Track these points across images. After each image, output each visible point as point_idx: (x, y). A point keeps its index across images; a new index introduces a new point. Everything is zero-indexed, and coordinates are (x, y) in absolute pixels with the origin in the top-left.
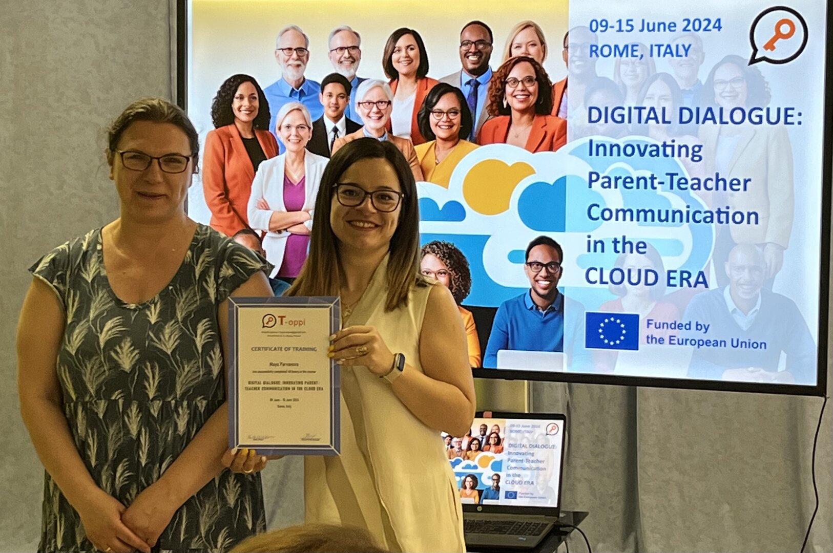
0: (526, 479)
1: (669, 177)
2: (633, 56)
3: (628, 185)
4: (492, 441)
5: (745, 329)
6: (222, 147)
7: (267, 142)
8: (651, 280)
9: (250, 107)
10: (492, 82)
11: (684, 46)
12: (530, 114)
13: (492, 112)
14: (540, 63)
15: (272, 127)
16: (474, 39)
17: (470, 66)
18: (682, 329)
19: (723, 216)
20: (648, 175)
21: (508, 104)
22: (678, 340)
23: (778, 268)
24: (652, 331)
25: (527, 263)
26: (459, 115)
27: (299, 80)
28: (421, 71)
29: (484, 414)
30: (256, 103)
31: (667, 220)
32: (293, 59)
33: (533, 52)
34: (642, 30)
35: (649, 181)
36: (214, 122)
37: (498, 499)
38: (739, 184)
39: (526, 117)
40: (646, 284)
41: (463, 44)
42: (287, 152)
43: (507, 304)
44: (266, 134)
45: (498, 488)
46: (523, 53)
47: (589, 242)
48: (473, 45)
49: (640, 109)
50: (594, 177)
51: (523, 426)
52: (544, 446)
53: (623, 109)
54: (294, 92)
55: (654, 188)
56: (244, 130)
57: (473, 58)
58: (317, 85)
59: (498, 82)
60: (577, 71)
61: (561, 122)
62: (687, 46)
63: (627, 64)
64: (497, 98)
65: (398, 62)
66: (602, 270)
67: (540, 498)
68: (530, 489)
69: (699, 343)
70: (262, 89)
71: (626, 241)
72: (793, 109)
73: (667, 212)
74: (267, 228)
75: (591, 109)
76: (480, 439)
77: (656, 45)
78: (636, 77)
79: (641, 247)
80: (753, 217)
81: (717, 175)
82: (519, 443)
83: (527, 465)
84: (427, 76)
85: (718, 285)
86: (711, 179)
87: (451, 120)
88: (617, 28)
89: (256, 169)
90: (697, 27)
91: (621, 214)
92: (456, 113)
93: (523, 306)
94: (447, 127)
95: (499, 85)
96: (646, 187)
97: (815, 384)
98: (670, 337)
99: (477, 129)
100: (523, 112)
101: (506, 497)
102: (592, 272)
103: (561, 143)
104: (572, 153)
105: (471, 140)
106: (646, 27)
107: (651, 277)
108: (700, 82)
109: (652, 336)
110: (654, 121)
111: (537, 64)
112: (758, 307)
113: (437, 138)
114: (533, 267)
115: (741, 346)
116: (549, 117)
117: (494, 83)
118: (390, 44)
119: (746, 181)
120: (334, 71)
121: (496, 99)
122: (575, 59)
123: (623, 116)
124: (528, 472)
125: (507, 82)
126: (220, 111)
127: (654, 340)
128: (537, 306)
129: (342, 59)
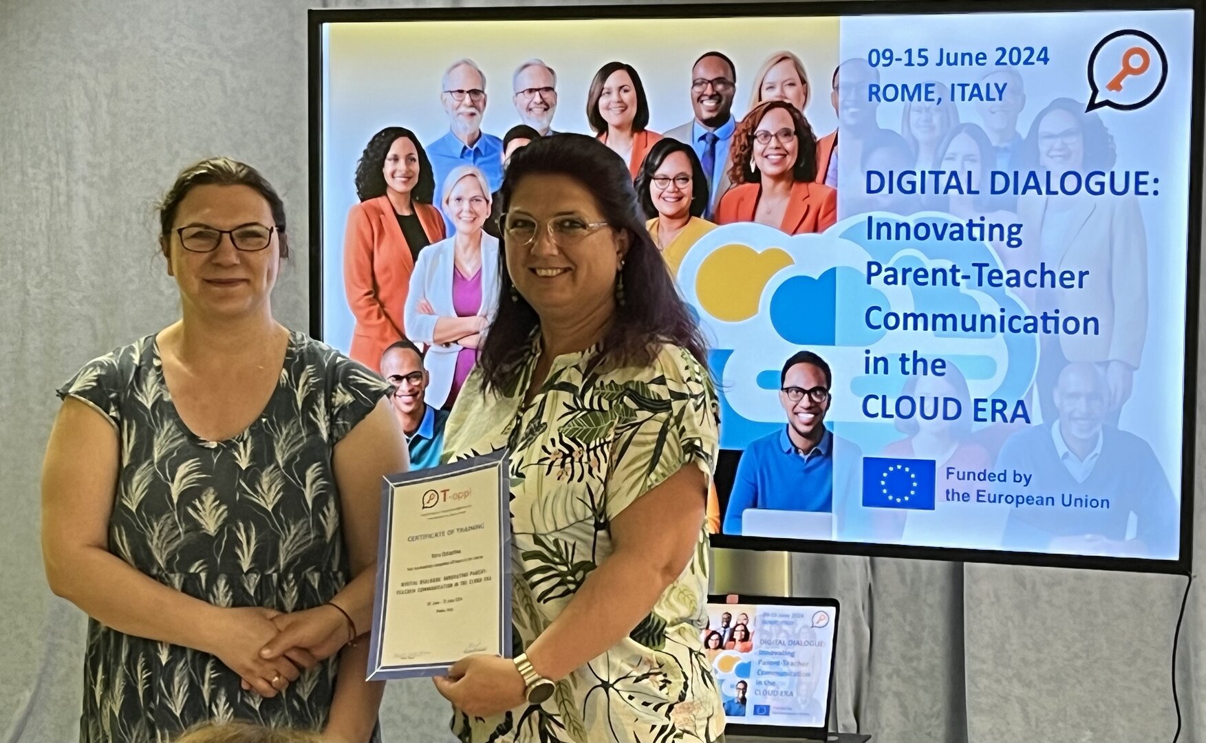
0: (782, 689)
1: (977, 268)
2: (927, 99)
3: (920, 280)
4: (737, 636)
5: (1080, 480)
6: (370, 228)
7: (431, 221)
8: (951, 413)
9: (407, 172)
10: (735, 137)
11: (996, 85)
12: (787, 181)
13: (735, 178)
14: (800, 109)
15: (437, 200)
16: (710, 77)
17: (706, 115)
18: (994, 480)
19: (1051, 324)
20: (948, 266)
21: (757, 168)
22: (989, 495)
23: (1126, 395)
24: (954, 484)
25: (782, 389)
26: (691, 182)
27: (473, 134)
28: (639, 123)
29: (729, 598)
30: (416, 167)
31: (973, 328)
32: (465, 105)
33: (791, 94)
34: (940, 64)
35: (949, 275)
36: (358, 193)
37: (744, 715)
38: (1072, 278)
39: (782, 185)
40: (946, 418)
41: (695, 84)
42: (458, 235)
43: (756, 446)
44: (429, 209)
45: (744, 700)
46: (777, 97)
47: (867, 359)
48: (710, 85)
49: (937, 174)
50: (874, 269)
51: (782, 616)
52: (809, 643)
53: (914, 173)
54: (467, 151)
55: (956, 284)
56: (398, 203)
57: (710, 104)
58: (498, 142)
59: (743, 136)
60: (851, 121)
61: (828, 192)
62: (1001, 87)
63: (919, 111)
64: (743, 158)
65: (608, 108)
66: (884, 398)
67: (801, 714)
68: (788, 701)
69: (1018, 500)
70: (424, 146)
71: (918, 358)
72: (1146, 173)
73: (974, 317)
74: (430, 341)
75: (869, 173)
76: (722, 634)
77: (959, 85)
78: (932, 128)
79: (938, 366)
80: (1091, 324)
81: (1043, 265)
82: (774, 638)
83: (785, 669)
84: (646, 128)
85: (1043, 418)
86: (1035, 272)
87: (679, 189)
88: (907, 62)
89: (415, 259)
90: (1015, 60)
91: (911, 320)
92: (686, 180)
93: (777, 448)
94: (674, 200)
95: (744, 140)
96: (945, 283)
97: (1176, 558)
98: (978, 491)
99: (715, 201)
100: (777, 178)
101: (755, 713)
102: (872, 401)
103: (829, 222)
104: (844, 236)
105: (706, 218)
106: (945, 59)
107: (952, 409)
108: (1020, 136)
109: (953, 490)
110: (956, 191)
111: (798, 111)
112: (1098, 450)
113: (660, 214)
114: (790, 394)
115: (1075, 505)
116: (812, 185)
117: (737, 139)
118: (596, 84)
119: (1082, 274)
120: (520, 123)
121: (740, 160)
122: (847, 103)
123: (913, 184)
124: (786, 679)
125: (755, 137)
126: (367, 178)
127: (956, 496)
128: (797, 449)
129: (532, 106)
